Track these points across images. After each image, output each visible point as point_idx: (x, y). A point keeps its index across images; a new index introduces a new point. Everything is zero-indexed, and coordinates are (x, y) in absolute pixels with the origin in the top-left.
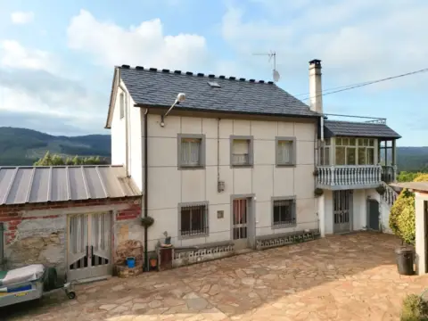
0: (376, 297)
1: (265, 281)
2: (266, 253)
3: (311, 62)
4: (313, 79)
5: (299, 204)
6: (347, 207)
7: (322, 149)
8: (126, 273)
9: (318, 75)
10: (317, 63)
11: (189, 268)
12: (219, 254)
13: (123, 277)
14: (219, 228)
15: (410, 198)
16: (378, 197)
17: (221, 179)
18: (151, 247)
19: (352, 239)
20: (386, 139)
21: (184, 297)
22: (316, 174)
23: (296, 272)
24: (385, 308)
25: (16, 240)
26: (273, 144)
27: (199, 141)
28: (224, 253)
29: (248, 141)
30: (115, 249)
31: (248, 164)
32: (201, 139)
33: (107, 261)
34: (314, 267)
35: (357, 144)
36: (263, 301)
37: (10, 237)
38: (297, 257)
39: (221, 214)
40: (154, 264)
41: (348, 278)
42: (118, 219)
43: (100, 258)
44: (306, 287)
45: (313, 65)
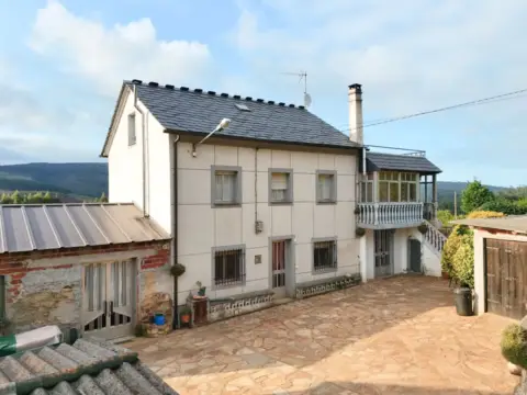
0: (444, 339)
1: (322, 332)
2: (309, 302)
3: (351, 87)
4: (353, 106)
5: (340, 245)
6: (387, 248)
7: (363, 184)
8: (154, 331)
9: (359, 101)
10: (357, 88)
11: (227, 322)
12: (258, 306)
13: (151, 336)
14: (257, 275)
15: (465, 236)
16: (419, 237)
17: (259, 219)
18: (182, 300)
19: (396, 283)
20: (426, 173)
21: (238, 353)
22: (358, 211)
23: (352, 320)
24: (457, 348)
25: (20, 297)
26: (313, 178)
27: (234, 174)
28: (264, 304)
29: (287, 175)
30: (139, 305)
31: (287, 201)
32: (236, 172)
33: (128, 319)
34: (369, 314)
35: (400, 178)
36: (329, 351)
37: (13, 294)
38: (345, 304)
39: (258, 259)
40: (186, 320)
41: (408, 321)
42: (143, 267)
43: (121, 316)
44: (369, 334)
45: (354, 90)
